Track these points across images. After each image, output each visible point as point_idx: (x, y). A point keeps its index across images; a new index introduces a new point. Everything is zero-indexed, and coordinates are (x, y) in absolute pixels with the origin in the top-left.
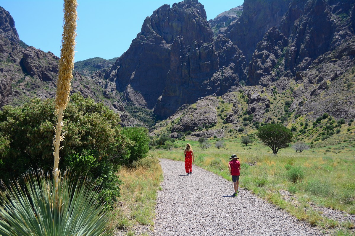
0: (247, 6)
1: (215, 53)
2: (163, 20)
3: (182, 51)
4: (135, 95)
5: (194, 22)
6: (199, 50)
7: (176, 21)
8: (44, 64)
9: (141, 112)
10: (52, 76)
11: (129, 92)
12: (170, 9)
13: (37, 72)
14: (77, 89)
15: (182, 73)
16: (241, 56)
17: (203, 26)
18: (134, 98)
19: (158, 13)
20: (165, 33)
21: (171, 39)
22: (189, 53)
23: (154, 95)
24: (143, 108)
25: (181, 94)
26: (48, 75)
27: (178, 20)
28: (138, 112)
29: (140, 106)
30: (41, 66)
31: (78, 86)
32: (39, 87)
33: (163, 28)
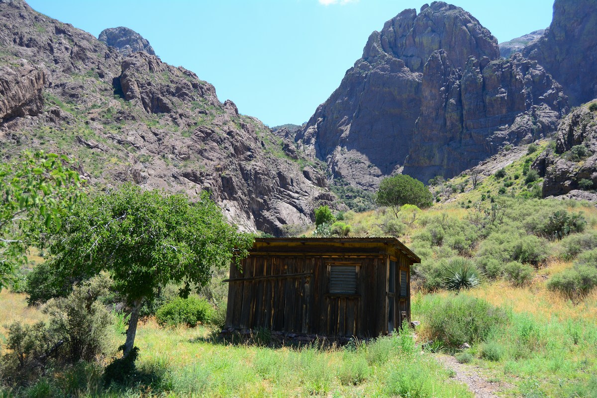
0: (562, 9)
1: (518, 77)
2: (403, 36)
3: (444, 77)
4: (351, 166)
5: (464, 31)
6: (481, 73)
7: (428, 33)
8: (158, 80)
9: (360, 197)
10: (173, 104)
11: (337, 162)
12: (415, 16)
13: (141, 93)
14: (221, 128)
15: (445, 120)
16: (561, 94)
17: (482, 38)
18: (347, 172)
19: (393, 25)
20: (407, 56)
21: (419, 65)
22: (460, 82)
23: (386, 167)
24: (365, 190)
25: (445, 161)
26: (164, 101)
27: (433, 31)
28: (355, 197)
29: (359, 186)
30: (152, 83)
31: (225, 124)
32: (133, 118)
33: (403, 50)
